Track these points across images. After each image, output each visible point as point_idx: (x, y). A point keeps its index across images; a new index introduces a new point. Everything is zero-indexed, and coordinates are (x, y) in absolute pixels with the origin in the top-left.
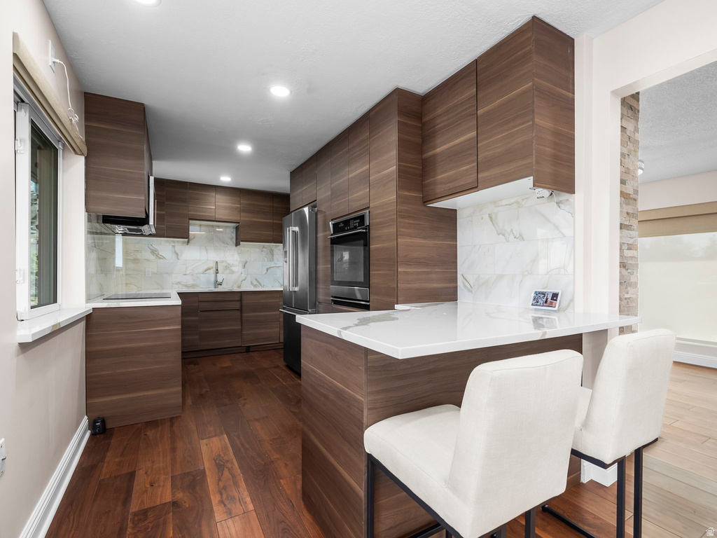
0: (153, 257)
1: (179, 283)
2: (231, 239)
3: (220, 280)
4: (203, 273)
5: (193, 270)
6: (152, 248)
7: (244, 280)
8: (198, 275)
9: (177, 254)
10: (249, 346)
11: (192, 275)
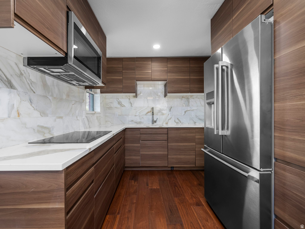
0: (119, 106)
1: (132, 121)
2: (162, 93)
3: (155, 119)
4: (146, 115)
5: (140, 113)
6: (118, 101)
7: (170, 119)
8: (143, 116)
9: (131, 104)
10: (173, 167)
11: (140, 116)
